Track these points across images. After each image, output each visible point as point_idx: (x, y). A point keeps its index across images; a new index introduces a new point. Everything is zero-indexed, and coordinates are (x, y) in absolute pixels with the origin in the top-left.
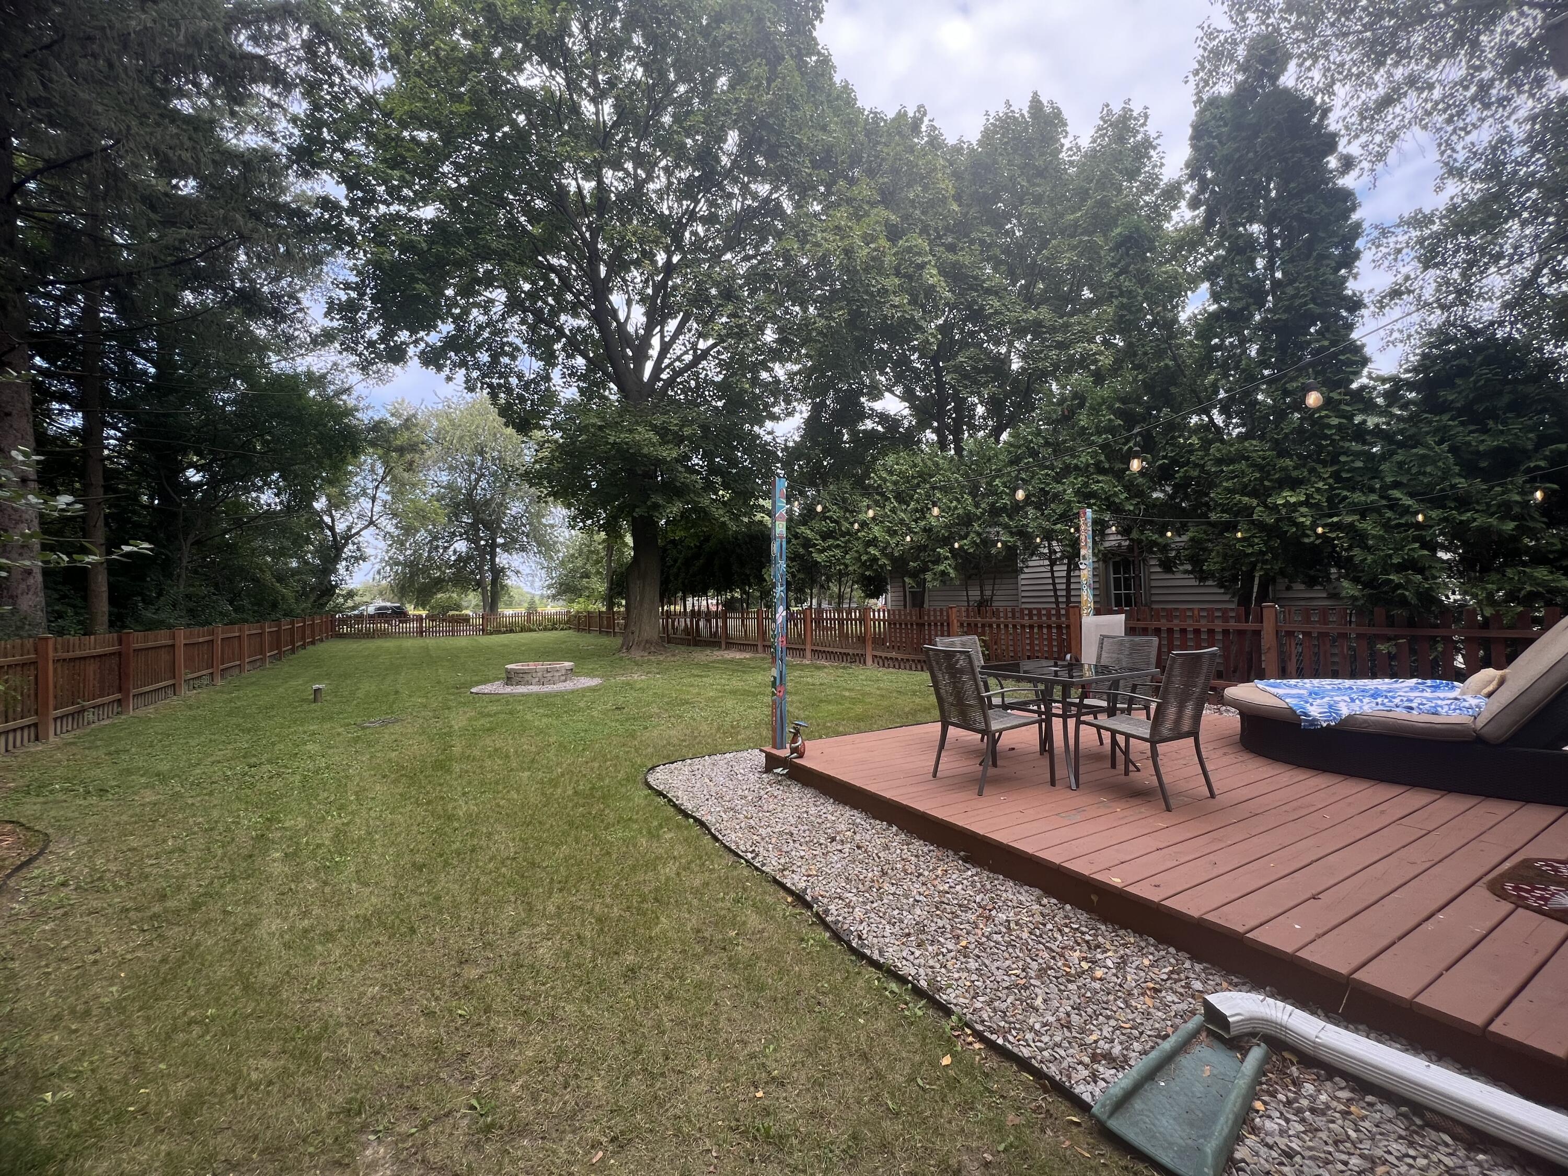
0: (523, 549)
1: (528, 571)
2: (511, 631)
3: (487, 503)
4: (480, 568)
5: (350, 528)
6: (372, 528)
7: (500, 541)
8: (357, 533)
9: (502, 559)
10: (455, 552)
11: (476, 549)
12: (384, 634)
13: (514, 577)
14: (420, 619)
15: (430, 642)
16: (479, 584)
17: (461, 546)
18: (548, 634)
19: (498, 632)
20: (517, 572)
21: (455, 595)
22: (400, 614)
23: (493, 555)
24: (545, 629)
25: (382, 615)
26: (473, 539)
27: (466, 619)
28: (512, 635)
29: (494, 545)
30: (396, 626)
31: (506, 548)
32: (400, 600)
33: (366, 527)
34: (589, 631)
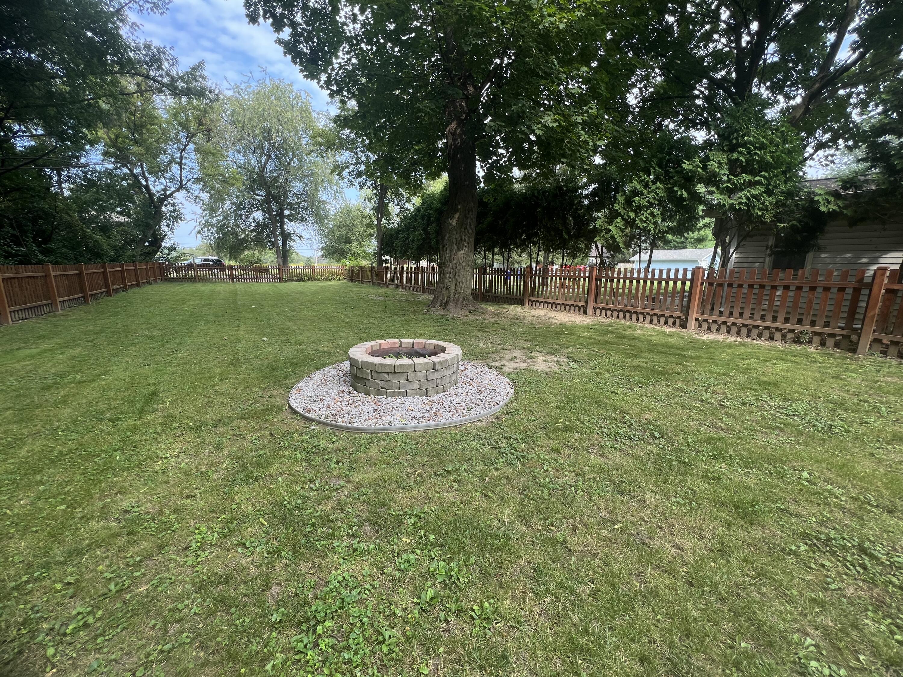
0: (303, 219)
1: (308, 236)
2: (301, 280)
3: (275, 179)
4: (274, 232)
5: (165, 190)
6: (183, 192)
7: (287, 212)
8: (171, 195)
9: (289, 226)
10: (254, 219)
11: (269, 218)
12: (204, 279)
13: (298, 241)
14: (231, 268)
15: (239, 286)
16: (274, 244)
17: (259, 215)
18: (329, 283)
19: (291, 280)
20: (300, 237)
21: (257, 253)
22: (218, 265)
23: (282, 224)
24: (326, 279)
25: (206, 265)
26: (267, 211)
27: (266, 270)
28: (302, 283)
29: (282, 216)
30: (215, 274)
31: (292, 218)
32: (218, 253)
33: (178, 190)
34: (362, 282)
